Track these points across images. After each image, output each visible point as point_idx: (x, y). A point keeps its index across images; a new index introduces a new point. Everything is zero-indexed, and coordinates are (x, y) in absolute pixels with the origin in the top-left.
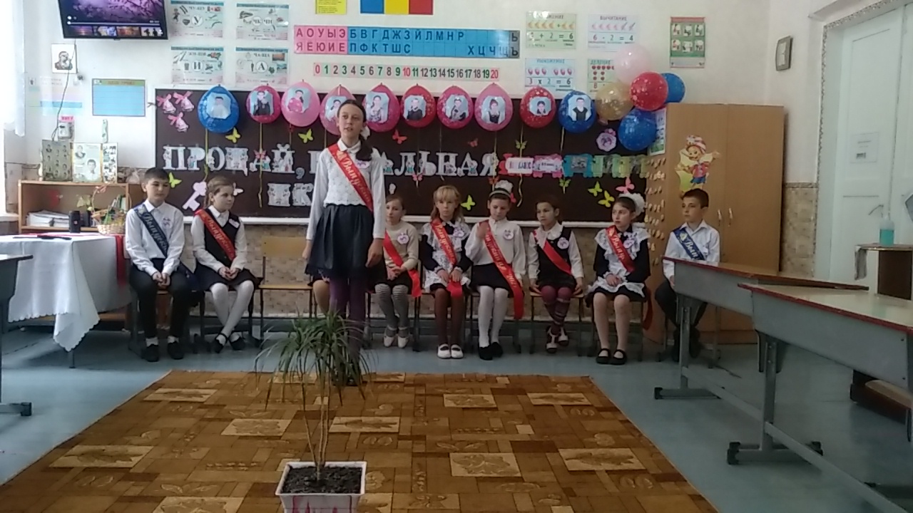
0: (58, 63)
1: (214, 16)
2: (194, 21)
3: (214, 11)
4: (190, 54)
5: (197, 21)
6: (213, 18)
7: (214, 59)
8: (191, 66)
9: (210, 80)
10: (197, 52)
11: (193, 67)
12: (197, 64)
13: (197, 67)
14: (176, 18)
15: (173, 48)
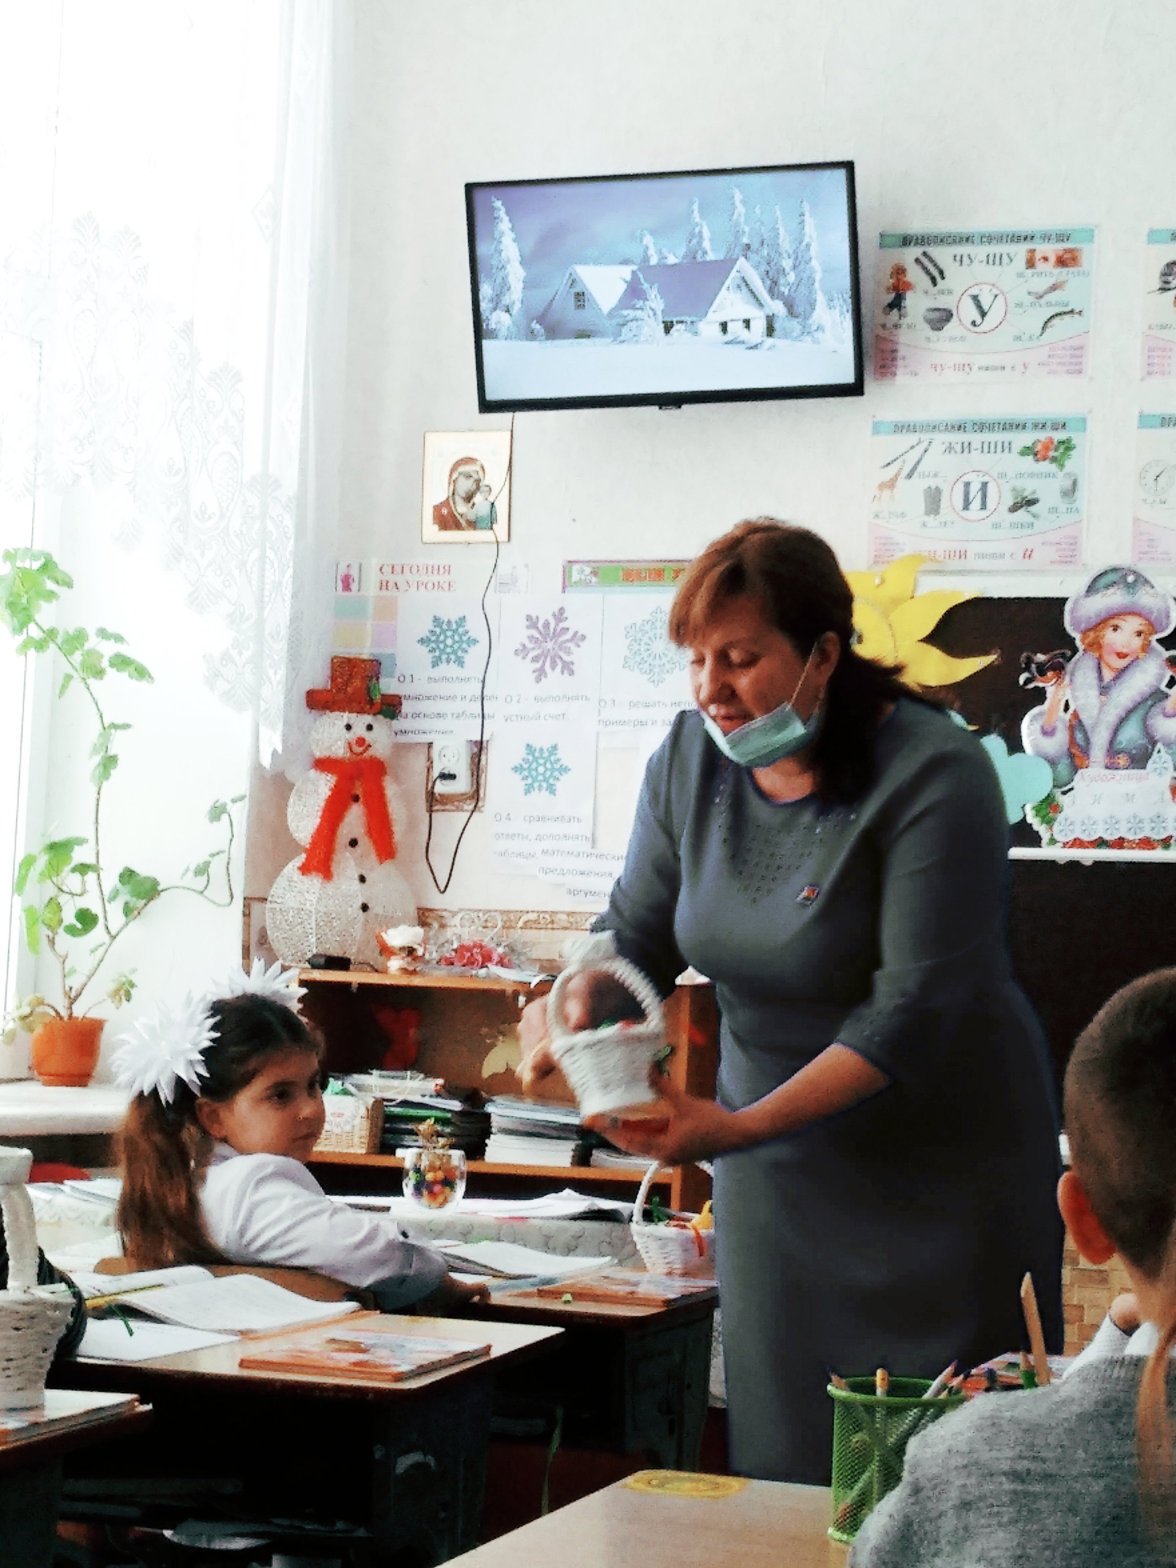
0: (446, 503)
1: (1054, 288)
2: (969, 312)
3: (1049, 267)
4: (950, 449)
5: (983, 314)
6: (1052, 297)
7: (1046, 466)
8: (953, 498)
9: (1028, 555)
10: (977, 439)
11: (959, 503)
12: (975, 488)
13: (976, 504)
14: (896, 304)
15: (877, 428)
